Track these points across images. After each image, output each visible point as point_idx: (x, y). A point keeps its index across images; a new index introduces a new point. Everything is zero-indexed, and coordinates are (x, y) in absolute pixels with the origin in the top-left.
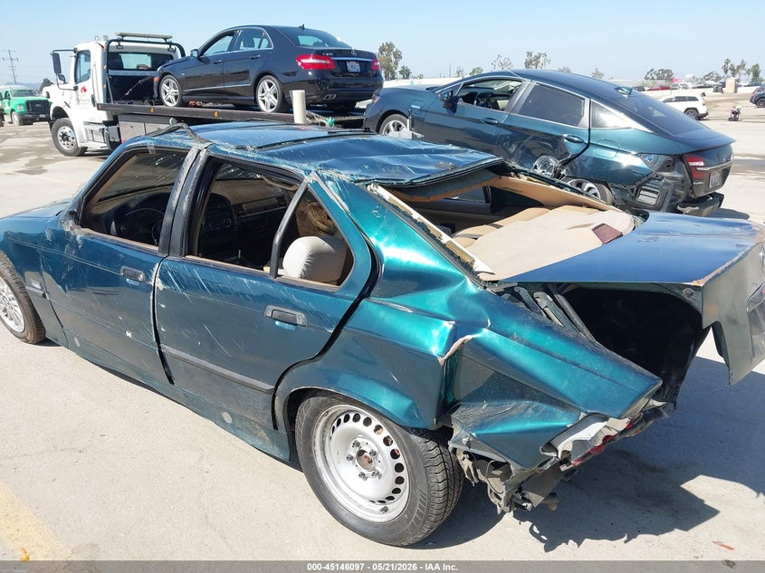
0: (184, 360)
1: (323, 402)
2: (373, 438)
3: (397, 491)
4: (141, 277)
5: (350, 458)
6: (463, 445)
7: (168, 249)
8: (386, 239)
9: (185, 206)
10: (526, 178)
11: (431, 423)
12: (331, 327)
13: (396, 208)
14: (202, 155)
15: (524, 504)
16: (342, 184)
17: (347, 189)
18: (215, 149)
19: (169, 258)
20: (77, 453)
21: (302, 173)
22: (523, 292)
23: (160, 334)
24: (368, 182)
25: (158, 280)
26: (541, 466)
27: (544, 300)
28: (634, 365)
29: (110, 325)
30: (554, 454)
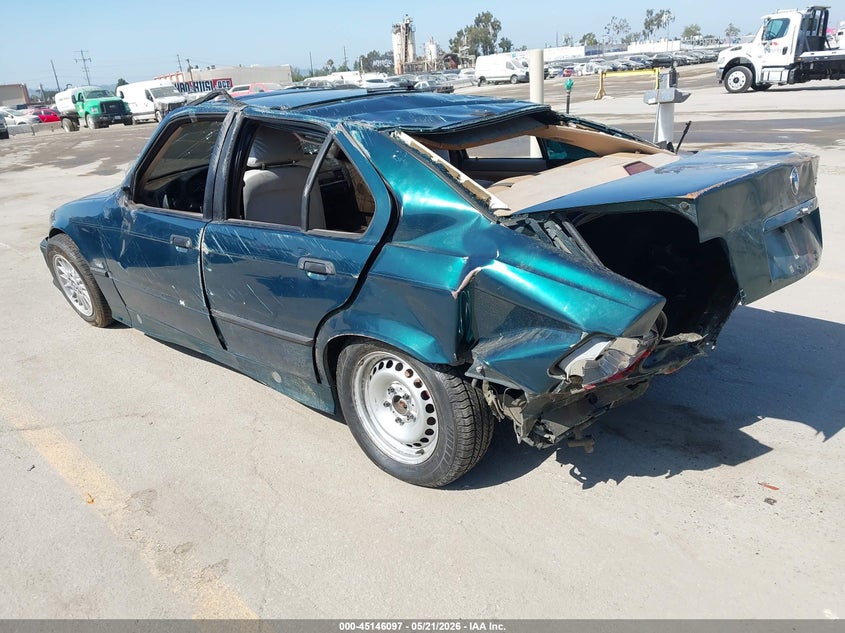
0: (232, 322)
1: (358, 350)
2: (405, 382)
3: (430, 432)
4: (189, 243)
5: (387, 405)
6: (477, 373)
7: (211, 214)
8: (405, 182)
9: (224, 169)
10: (574, 126)
11: (451, 358)
12: (356, 273)
13: (416, 151)
14: (238, 118)
15: (546, 436)
16: (366, 132)
17: (369, 138)
18: (251, 111)
19: (213, 222)
20: (140, 417)
21: (329, 125)
22: (534, 223)
23: (209, 297)
24: (391, 129)
25: (204, 244)
26: (552, 390)
27: (553, 229)
28: (638, 285)
29: (166, 297)
30: (562, 377)
